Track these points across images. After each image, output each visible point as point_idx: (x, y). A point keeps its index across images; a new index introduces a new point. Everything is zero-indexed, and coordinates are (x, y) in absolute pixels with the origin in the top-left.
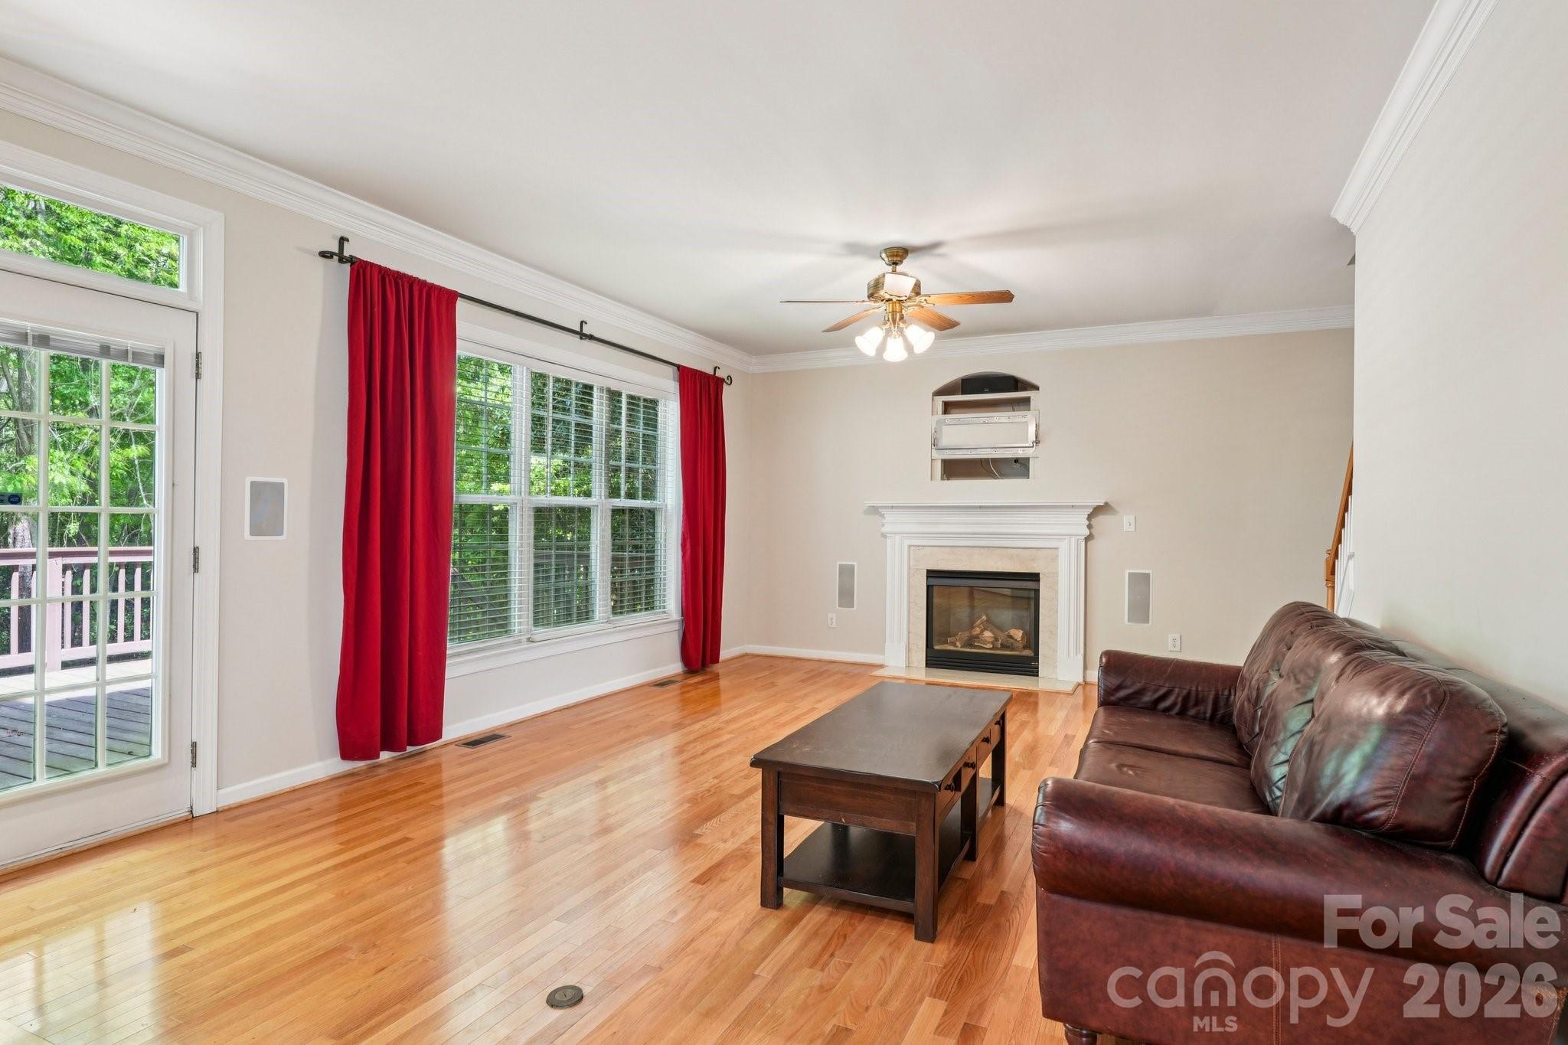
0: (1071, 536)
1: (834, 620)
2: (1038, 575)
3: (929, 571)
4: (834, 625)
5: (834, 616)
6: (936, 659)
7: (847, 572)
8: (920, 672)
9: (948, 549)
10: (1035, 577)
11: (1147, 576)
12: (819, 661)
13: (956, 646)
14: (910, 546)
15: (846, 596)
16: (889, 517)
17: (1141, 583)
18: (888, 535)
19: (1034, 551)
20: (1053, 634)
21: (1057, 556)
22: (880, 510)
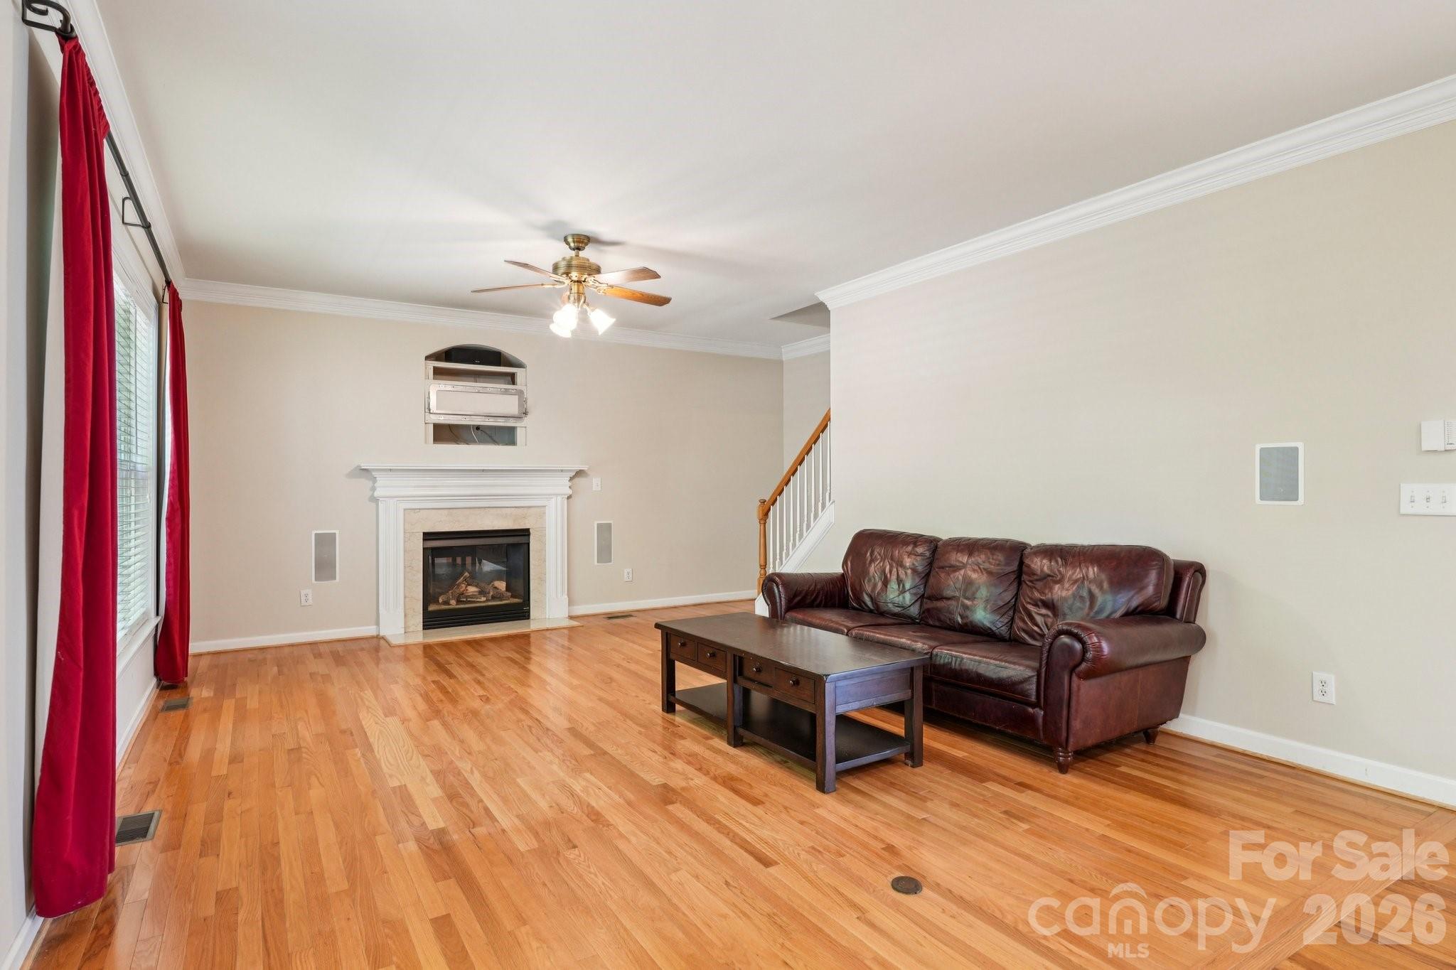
0: (557, 495)
1: (310, 597)
2: (528, 530)
3: (424, 534)
4: (310, 602)
5: (309, 592)
6: (432, 620)
7: (325, 543)
8: (419, 636)
9: (446, 511)
10: (526, 533)
11: (609, 525)
12: (292, 645)
13: (449, 604)
14: (405, 510)
15: (325, 567)
16: (382, 480)
17: (605, 530)
18: (381, 499)
19: (525, 510)
20: (542, 580)
21: (544, 513)
22: (373, 473)
